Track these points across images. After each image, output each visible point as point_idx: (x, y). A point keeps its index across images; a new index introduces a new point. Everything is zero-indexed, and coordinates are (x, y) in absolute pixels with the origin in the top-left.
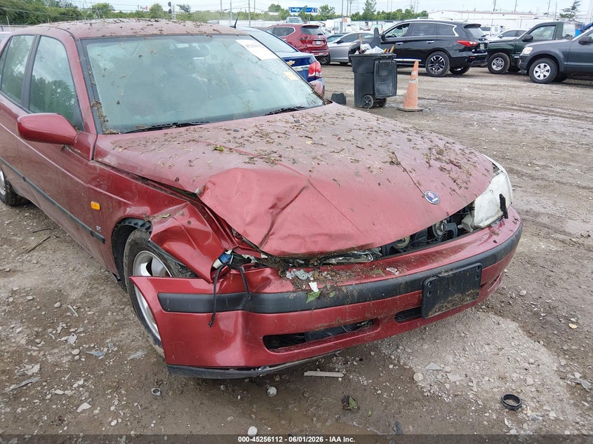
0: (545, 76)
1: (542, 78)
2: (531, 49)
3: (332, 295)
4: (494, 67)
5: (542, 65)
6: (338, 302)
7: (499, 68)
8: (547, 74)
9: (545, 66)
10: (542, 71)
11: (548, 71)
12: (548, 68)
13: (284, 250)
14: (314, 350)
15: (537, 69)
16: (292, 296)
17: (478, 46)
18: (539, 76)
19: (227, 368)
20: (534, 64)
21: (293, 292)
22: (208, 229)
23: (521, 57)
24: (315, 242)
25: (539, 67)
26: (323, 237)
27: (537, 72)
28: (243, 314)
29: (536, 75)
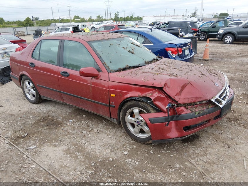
0: (230, 41)
1: (228, 42)
2: (223, 30)
3: (201, 112)
4: (201, 38)
5: (228, 37)
6: (203, 114)
7: (203, 39)
8: (231, 40)
9: (230, 37)
10: (228, 39)
11: (231, 39)
12: (231, 38)
13: (185, 102)
14: (196, 130)
15: (226, 38)
16: (191, 114)
17: (199, 31)
18: (227, 41)
19: (173, 138)
20: (225, 36)
21: (191, 113)
22: (165, 97)
23: (219, 34)
24: (192, 100)
25: (227, 38)
26: (195, 98)
27: (226, 40)
28: (175, 122)
29: (226, 41)
